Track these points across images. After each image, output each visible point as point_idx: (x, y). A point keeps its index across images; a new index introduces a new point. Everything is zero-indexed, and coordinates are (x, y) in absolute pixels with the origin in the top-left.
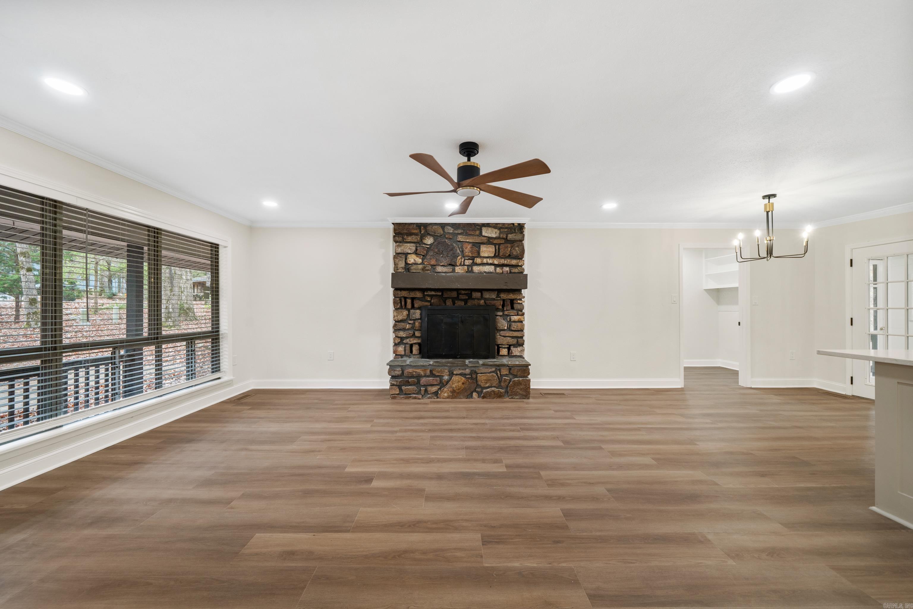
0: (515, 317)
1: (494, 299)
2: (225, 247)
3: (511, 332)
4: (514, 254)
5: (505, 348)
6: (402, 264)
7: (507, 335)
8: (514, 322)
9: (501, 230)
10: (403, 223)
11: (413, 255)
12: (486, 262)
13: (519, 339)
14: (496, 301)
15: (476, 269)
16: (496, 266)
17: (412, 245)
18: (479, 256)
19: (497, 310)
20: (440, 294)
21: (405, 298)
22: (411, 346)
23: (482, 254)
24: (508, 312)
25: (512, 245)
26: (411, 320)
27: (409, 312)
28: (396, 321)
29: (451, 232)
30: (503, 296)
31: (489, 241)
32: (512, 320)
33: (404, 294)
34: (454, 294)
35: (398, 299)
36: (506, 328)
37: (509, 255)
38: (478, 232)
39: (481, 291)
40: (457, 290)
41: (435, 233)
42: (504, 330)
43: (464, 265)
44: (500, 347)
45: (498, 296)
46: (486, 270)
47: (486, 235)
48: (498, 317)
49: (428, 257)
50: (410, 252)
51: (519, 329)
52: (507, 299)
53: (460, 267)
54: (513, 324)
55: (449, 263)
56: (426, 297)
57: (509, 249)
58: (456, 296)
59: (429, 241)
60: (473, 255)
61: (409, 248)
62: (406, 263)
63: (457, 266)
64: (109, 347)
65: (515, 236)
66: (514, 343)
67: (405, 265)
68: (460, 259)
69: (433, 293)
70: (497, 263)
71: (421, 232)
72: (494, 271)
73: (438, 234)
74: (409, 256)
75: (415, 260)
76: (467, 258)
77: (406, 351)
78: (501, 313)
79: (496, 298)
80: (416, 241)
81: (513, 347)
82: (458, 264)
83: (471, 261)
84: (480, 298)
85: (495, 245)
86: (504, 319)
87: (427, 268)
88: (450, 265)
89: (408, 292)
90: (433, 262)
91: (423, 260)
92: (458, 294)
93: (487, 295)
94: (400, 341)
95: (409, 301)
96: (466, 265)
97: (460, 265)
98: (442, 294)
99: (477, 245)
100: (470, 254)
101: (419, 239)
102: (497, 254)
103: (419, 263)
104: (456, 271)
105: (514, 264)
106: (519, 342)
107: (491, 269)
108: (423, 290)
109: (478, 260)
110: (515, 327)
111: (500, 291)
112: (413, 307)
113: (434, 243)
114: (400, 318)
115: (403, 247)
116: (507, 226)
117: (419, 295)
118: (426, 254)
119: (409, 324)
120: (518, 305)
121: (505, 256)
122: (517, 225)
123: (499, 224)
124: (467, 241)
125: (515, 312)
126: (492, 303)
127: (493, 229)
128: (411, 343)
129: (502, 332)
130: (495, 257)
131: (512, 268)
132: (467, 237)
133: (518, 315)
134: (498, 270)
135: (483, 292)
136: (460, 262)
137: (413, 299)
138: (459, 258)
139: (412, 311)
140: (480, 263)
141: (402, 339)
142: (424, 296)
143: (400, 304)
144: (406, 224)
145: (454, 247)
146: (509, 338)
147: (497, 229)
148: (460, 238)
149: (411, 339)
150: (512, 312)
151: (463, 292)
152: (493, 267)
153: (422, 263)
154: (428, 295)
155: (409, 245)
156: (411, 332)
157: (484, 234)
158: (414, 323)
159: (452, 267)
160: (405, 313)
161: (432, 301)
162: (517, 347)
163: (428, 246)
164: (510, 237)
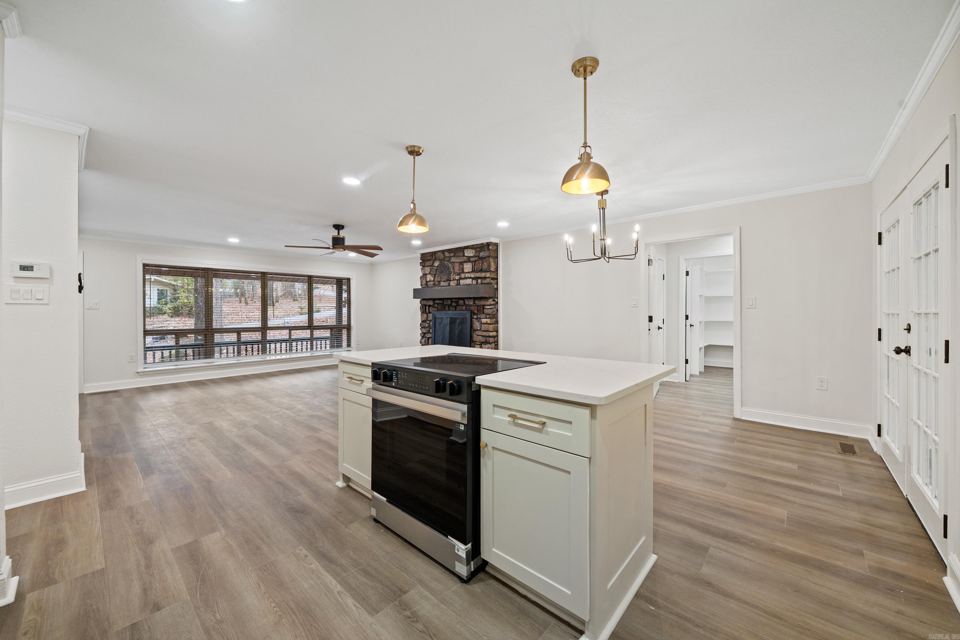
0: (484, 319)
1: (471, 306)
2: (352, 279)
3: (482, 332)
4: (484, 268)
5: (478, 344)
6: (424, 282)
7: (479, 334)
8: (484, 324)
9: (476, 250)
10: (425, 253)
11: (429, 275)
12: (467, 276)
13: (487, 338)
14: (472, 307)
15: (462, 282)
16: (473, 279)
17: (429, 268)
18: (463, 272)
19: (475, 314)
20: (442, 302)
21: (426, 305)
22: (429, 338)
23: (466, 271)
24: (479, 315)
25: (483, 261)
26: (428, 321)
27: (427, 315)
28: (422, 322)
29: (448, 255)
30: (477, 302)
31: (469, 260)
32: (482, 323)
33: (425, 302)
34: (449, 302)
35: (421, 306)
36: (479, 329)
37: (481, 269)
38: (462, 254)
39: (463, 299)
40: (451, 299)
41: (440, 258)
42: (478, 330)
43: (455, 280)
44: (476, 344)
45: (474, 303)
46: (467, 283)
47: (467, 255)
48: (473, 320)
49: (437, 275)
50: (427, 273)
51: (487, 330)
52: (480, 305)
53: (453, 281)
54: (483, 325)
55: (447, 279)
56: (435, 305)
57: (481, 264)
58: (450, 303)
59: (437, 264)
60: (460, 272)
61: (427, 270)
62: (427, 282)
63: (451, 281)
64: (287, 329)
65: (484, 253)
66: (483, 341)
67: (426, 282)
68: (452, 276)
69: (438, 302)
70: (473, 277)
71: (433, 257)
72: (471, 283)
73: (441, 258)
74: (427, 275)
75: (430, 279)
76: (456, 274)
77: (426, 343)
78: (475, 317)
79: (473, 304)
80: (430, 265)
81: (484, 344)
82: (452, 280)
83: (459, 276)
84: (463, 304)
85: (472, 262)
86: (478, 321)
87: (436, 284)
88: (448, 280)
89: (426, 301)
90: (439, 279)
91: (434, 278)
92: (452, 302)
93: (467, 302)
94: (423, 335)
95: (427, 307)
96: (456, 280)
97: (453, 280)
98: (443, 302)
99: (461, 263)
100: (458, 271)
101: (432, 263)
102: (473, 270)
103: (432, 280)
104: (451, 285)
105: (483, 276)
106: (487, 340)
107: (469, 281)
108: (434, 300)
109: (463, 276)
110: (484, 328)
111: (475, 299)
112: (429, 312)
113: (439, 265)
114: (423, 319)
115: (424, 270)
116: (479, 246)
117: (431, 303)
118: (436, 274)
119: (428, 323)
120: (486, 310)
121: (478, 270)
122: (486, 244)
123: (474, 245)
124: (457, 261)
125: (485, 315)
126: (470, 309)
127: (471, 250)
128: (428, 337)
129: (477, 332)
130: (472, 272)
131: (483, 280)
132: (456, 258)
133: (486, 318)
134: (474, 282)
135: (465, 300)
136: (453, 278)
137: (430, 306)
138: (452, 274)
139: (429, 314)
140: (464, 277)
141: (424, 334)
142: (434, 303)
143: (422, 310)
144: (426, 253)
145: (449, 267)
146: (480, 337)
147: (473, 249)
148: (453, 260)
149: (429, 334)
150: (483, 316)
151: (454, 300)
152: (471, 280)
153: (434, 280)
154: (437, 303)
155: (427, 268)
156: (428, 329)
157: (466, 254)
158: (430, 323)
159: (448, 282)
160: (425, 316)
161: (438, 307)
162: (486, 345)
163: (436, 268)
164: (482, 254)
